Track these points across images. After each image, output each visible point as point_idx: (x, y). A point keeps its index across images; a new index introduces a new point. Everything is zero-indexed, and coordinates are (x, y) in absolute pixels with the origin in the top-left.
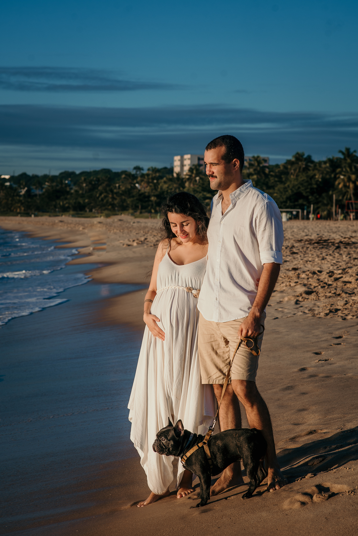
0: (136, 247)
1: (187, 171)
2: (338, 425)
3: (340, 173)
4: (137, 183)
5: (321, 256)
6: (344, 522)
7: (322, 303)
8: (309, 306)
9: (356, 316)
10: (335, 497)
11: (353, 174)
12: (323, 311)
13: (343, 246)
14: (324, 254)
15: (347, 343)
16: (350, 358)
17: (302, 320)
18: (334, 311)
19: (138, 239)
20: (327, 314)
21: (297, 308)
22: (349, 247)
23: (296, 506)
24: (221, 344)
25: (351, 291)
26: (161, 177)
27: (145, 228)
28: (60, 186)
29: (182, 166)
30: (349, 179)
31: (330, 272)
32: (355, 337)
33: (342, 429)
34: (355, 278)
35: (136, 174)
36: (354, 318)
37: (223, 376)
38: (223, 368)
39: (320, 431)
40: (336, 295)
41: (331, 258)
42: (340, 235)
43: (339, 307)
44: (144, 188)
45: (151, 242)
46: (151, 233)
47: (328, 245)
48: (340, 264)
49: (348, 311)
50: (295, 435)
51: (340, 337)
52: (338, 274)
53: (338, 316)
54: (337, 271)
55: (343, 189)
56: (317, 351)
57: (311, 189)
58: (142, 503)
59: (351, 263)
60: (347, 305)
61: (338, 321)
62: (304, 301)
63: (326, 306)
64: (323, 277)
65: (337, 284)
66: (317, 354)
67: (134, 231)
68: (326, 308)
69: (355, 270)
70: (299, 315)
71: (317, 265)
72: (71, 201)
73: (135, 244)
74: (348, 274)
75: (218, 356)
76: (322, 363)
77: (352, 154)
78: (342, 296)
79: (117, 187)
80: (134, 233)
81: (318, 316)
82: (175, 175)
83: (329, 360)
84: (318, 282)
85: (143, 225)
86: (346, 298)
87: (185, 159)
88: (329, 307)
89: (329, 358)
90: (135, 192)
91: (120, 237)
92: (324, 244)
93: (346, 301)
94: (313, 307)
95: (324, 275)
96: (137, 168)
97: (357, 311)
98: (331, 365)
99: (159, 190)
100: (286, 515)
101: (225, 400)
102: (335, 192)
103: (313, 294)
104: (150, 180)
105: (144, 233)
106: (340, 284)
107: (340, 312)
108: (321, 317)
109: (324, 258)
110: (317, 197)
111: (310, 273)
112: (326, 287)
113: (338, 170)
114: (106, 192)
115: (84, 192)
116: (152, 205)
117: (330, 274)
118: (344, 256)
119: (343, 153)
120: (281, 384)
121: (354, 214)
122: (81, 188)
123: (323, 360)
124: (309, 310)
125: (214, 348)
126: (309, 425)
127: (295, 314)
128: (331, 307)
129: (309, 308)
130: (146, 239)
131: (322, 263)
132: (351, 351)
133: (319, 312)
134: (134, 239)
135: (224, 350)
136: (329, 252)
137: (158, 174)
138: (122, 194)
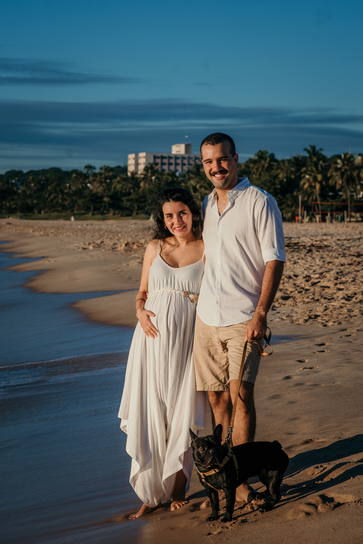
0: (92, 251)
1: (142, 170)
2: (335, 434)
3: (305, 172)
4: (89, 182)
5: (293, 259)
6: (353, 532)
7: (300, 308)
8: (286, 312)
9: (338, 322)
10: (341, 507)
11: (319, 173)
12: (302, 317)
13: (315, 249)
14: (296, 258)
15: (330, 350)
16: (337, 366)
17: (280, 327)
18: (314, 318)
19: (94, 243)
20: (306, 321)
21: (274, 314)
22: (321, 250)
23: (301, 516)
24: (219, 349)
25: (330, 297)
26: (115, 177)
27: (99, 230)
28: (6, 186)
29: (137, 164)
30: (315, 179)
31: (307, 276)
32: (339, 344)
33: (340, 438)
34: (334, 283)
35: (88, 173)
36: (335, 324)
37: (219, 383)
38: (219, 374)
39: (316, 440)
40: (314, 301)
41: (303, 261)
42: (309, 238)
43: (318, 314)
44: (97, 188)
45: (107, 246)
46: (107, 236)
47: (299, 248)
48: (314, 268)
49: (329, 318)
50: (291, 444)
51: (323, 344)
52: (315, 278)
53: (318, 323)
54: (314, 275)
55: (309, 189)
56: (300, 359)
57: (275, 189)
58: (134, 516)
59: (325, 268)
60: (327, 311)
61: (319, 328)
62: (280, 307)
63: (304, 312)
64: (300, 282)
65: (314, 289)
66: (300, 361)
67: (88, 233)
68: (305, 314)
69: (333, 275)
70: (276, 322)
71: (289, 269)
72: (19, 202)
73: (91, 247)
74: (326, 279)
75: (215, 362)
76: (307, 371)
77: (318, 152)
78: (320, 302)
79: (68, 187)
80: (88, 236)
81: (297, 322)
82: (129, 174)
83: (314, 368)
84: (294, 286)
85: (97, 227)
86: (325, 303)
87: (140, 158)
88: (308, 313)
89: (314, 366)
90: (86, 192)
91: (74, 240)
92: (295, 247)
93: (326, 307)
94: (291, 313)
95: (301, 279)
96: (89, 167)
97: (338, 317)
98: (318, 373)
99: (112, 190)
100: (291, 526)
101: (220, 408)
102: (299, 193)
103: (289, 299)
104: (103, 180)
105: (100, 236)
106: (317, 289)
107: (319, 318)
108: (300, 323)
109: (296, 262)
110: (281, 198)
111: (285, 277)
112: (304, 292)
113: (303, 169)
114: (56, 192)
115: (32, 193)
116: (105, 206)
117: (307, 278)
118: (317, 260)
119: (308, 152)
120: (267, 393)
121: (320, 216)
122: (29, 188)
123: (308, 368)
124: (287, 317)
125: (211, 353)
126: (304, 434)
127: (272, 321)
128: (310, 313)
129: (287, 314)
130: (102, 242)
131: (294, 267)
132: (336, 358)
133: (297, 318)
134: (90, 242)
135: (222, 355)
136: (300, 256)
137: (111, 174)
138: (73, 195)
